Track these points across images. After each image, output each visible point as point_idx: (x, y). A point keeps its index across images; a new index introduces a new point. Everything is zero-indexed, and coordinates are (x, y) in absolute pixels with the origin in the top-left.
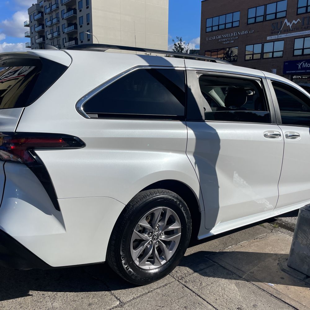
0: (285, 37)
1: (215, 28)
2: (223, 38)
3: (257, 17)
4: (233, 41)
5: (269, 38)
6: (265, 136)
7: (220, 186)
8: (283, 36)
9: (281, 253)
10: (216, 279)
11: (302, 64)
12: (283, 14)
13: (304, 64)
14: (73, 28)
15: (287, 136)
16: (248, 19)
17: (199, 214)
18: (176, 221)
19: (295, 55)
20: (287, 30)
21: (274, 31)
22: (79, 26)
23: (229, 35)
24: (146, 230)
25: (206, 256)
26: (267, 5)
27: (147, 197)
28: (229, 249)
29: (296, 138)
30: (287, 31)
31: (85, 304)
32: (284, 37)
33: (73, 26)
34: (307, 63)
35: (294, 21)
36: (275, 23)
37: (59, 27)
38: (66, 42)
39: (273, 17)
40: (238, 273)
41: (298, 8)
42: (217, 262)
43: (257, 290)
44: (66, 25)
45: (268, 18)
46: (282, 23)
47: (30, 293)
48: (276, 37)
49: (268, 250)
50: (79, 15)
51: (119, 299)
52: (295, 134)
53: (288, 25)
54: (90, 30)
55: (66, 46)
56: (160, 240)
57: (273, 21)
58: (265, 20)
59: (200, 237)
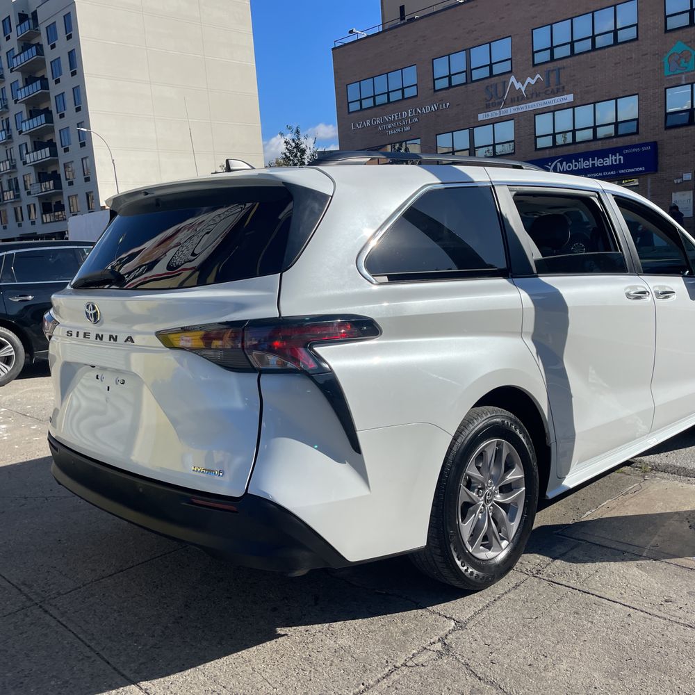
0: (516, 112)
1: (368, 103)
2: (386, 122)
3: (453, 75)
4: (408, 128)
5: (481, 117)
6: (628, 295)
7: (573, 395)
8: (511, 110)
9: (685, 510)
10: (599, 565)
11: (556, 164)
12: (506, 67)
13: (559, 164)
14: (44, 121)
15: (658, 295)
16: (434, 80)
17: (549, 449)
18: (516, 465)
19: (538, 147)
20: (518, 99)
21: (491, 102)
22: (56, 116)
23: (398, 115)
24: (472, 485)
25: (555, 532)
26: (470, 49)
27: (475, 421)
28: (588, 516)
29: (668, 297)
30: (518, 101)
31: (397, 633)
32: (513, 112)
33: (43, 116)
34: (564, 163)
35: (529, 80)
36: (491, 86)
37: (7, 119)
38: (27, 153)
39: (485, 72)
40: (630, 550)
41: (534, 53)
42: (581, 538)
43: (679, 571)
44: (25, 116)
45: (476, 75)
46: (505, 84)
47: (280, 631)
48: (496, 114)
49: (659, 508)
50: (54, 90)
51: (450, 618)
52: (667, 290)
53: (517, 89)
54: (84, 122)
55: (28, 161)
56: (496, 502)
57: (486, 81)
58: (469, 81)
59: (550, 494)
